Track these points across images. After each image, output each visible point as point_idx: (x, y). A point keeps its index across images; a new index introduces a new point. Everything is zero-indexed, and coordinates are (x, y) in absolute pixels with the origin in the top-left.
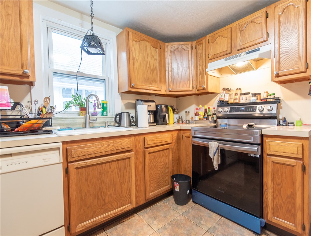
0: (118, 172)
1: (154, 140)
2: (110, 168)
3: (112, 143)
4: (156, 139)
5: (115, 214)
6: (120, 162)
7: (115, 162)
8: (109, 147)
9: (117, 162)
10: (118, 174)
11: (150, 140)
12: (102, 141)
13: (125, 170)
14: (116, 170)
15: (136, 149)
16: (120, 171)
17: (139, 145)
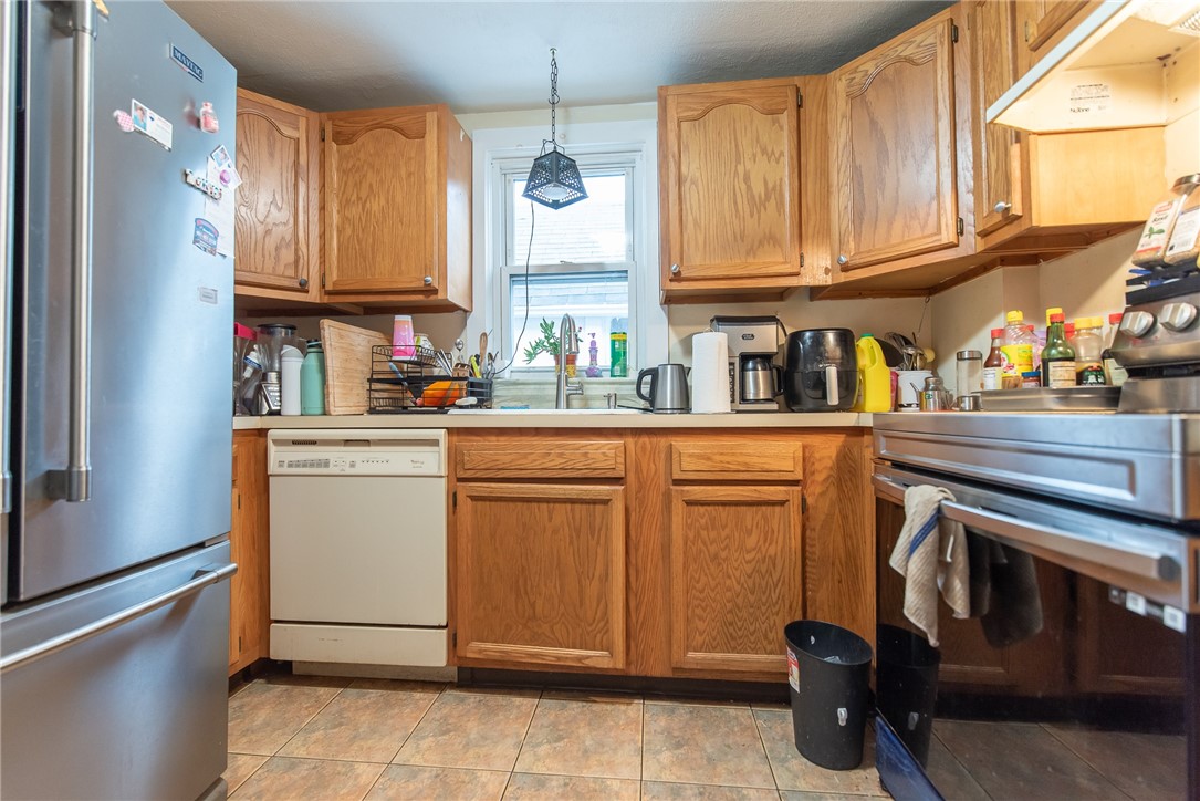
0: (571, 537)
1: (709, 459)
2: (550, 519)
3: (559, 446)
4: (722, 454)
5: (559, 659)
6: (577, 506)
7: (563, 505)
8: (550, 458)
9: (569, 506)
10: (571, 542)
11: (690, 456)
12: (536, 438)
13: (593, 537)
14: (567, 528)
15: (639, 478)
16: (578, 536)
17: (652, 466)
